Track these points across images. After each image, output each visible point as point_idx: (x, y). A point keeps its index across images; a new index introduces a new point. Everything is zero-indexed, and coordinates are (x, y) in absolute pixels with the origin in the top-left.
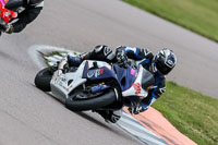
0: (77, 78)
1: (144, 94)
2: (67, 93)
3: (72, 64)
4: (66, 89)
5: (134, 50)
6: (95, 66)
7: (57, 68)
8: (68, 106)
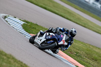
0: (43, 39)
1: (66, 44)
2: (39, 44)
3: (42, 34)
4: (39, 43)
5: (62, 29)
6: (49, 35)
7: (36, 36)
8: (40, 48)
